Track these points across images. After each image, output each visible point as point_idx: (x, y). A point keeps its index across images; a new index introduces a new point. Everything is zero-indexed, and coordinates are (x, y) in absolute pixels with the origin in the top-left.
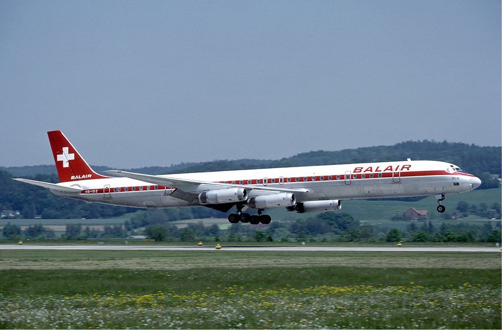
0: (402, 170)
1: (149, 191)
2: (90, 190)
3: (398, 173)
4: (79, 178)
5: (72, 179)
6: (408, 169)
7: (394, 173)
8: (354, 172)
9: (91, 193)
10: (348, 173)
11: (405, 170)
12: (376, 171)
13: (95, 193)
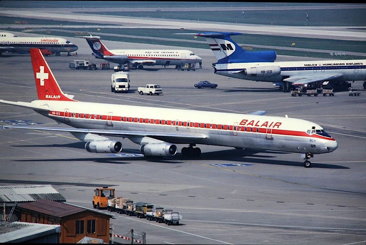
0: (273, 127)
1: (95, 120)
2: (56, 112)
3: (271, 129)
4: (52, 98)
5: (46, 97)
6: (278, 127)
7: (268, 129)
8: (240, 124)
9: (55, 114)
10: (236, 125)
11: (276, 128)
12: (256, 125)
13: (58, 115)
